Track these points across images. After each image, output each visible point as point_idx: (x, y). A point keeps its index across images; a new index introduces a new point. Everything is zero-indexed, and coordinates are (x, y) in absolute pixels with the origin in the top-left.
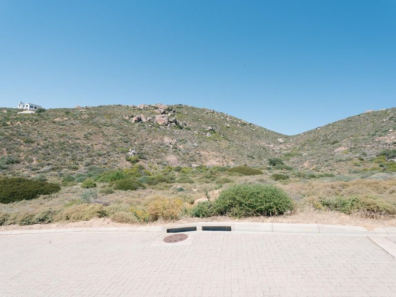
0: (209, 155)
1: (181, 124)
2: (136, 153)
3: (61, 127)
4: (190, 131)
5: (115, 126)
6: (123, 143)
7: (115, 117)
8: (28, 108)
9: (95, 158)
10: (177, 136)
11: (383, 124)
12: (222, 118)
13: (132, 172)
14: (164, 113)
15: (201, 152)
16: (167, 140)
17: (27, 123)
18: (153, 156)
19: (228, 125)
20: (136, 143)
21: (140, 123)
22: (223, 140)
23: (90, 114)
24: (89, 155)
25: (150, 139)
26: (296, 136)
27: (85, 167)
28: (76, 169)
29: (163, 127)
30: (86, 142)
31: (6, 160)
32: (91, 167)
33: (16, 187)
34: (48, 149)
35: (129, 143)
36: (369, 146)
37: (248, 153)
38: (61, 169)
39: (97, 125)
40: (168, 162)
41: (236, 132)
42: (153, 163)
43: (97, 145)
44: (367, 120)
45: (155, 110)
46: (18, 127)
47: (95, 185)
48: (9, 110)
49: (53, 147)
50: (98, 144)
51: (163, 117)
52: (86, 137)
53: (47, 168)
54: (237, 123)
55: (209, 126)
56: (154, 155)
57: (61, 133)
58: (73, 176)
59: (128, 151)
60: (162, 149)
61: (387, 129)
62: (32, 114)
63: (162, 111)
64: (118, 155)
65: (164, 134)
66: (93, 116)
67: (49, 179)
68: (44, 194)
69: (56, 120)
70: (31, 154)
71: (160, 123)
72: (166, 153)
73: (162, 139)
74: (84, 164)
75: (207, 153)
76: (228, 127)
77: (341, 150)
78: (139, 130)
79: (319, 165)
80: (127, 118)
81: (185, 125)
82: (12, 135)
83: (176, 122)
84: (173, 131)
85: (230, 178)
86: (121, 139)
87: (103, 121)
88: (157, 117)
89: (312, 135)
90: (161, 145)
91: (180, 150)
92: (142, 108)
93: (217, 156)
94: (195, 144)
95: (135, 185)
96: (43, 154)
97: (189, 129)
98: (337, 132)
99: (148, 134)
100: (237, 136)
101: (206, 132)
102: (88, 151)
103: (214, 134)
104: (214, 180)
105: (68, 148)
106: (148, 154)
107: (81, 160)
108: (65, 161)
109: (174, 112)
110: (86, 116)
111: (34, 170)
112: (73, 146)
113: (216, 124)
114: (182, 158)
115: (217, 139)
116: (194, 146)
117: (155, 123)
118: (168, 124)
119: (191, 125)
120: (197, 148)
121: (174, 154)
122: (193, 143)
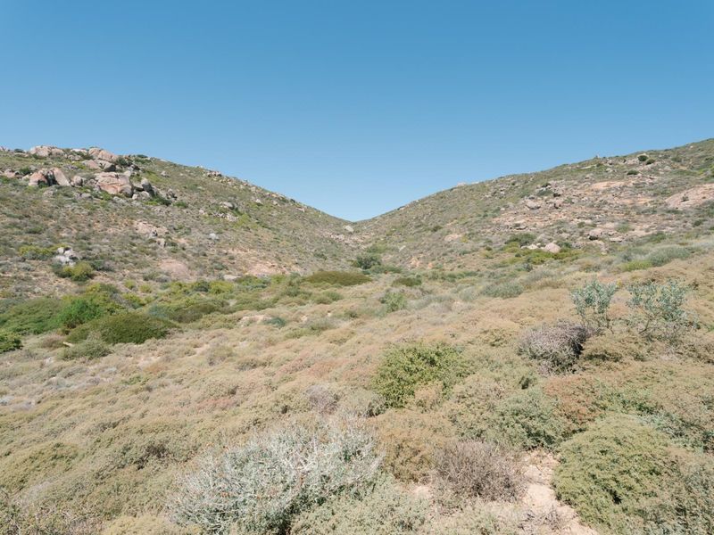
0: (248, 256)
1: (163, 194)
2: (79, 257)
4: (188, 210)
6: (27, 235)
11: (487, 202)
12: (242, 187)
15: (230, 251)
16: (142, 227)
18: (126, 262)
19: (258, 201)
20: (63, 235)
21: (53, 188)
22: (261, 228)
25: (99, 225)
26: (370, 221)
29: (122, 201)
35: (44, 235)
36: (488, 231)
37: (313, 251)
40: (167, 274)
41: (275, 213)
42: (133, 278)
44: (465, 196)
45: (85, 162)
47: (18, 345)
51: (117, 177)
54: (270, 197)
55: (224, 200)
56: (128, 259)
59: (54, 254)
60: (138, 250)
61: (496, 208)
63: (108, 165)
64: (23, 265)
65: (131, 214)
71: (111, 191)
72: (154, 255)
73: (131, 226)
75: (242, 253)
76: (259, 204)
77: (454, 237)
78: (60, 206)
79: (437, 261)
80: (9, 174)
81: (173, 196)
83: (151, 191)
84: (149, 209)
86: (14, 225)
88: (101, 177)
89: (397, 218)
90: (133, 238)
91: (184, 249)
92: (44, 153)
93: (264, 258)
94: (213, 235)
97: (185, 206)
98: (433, 213)
99: (89, 214)
100: (281, 222)
101: (224, 212)
103: (240, 217)
106: (112, 259)
109: (137, 168)
113: (235, 197)
114: (195, 263)
115: (249, 225)
116: (210, 239)
117: (97, 189)
118: (133, 193)
119: (186, 198)
120: (217, 242)
121: (174, 258)
122: (208, 234)
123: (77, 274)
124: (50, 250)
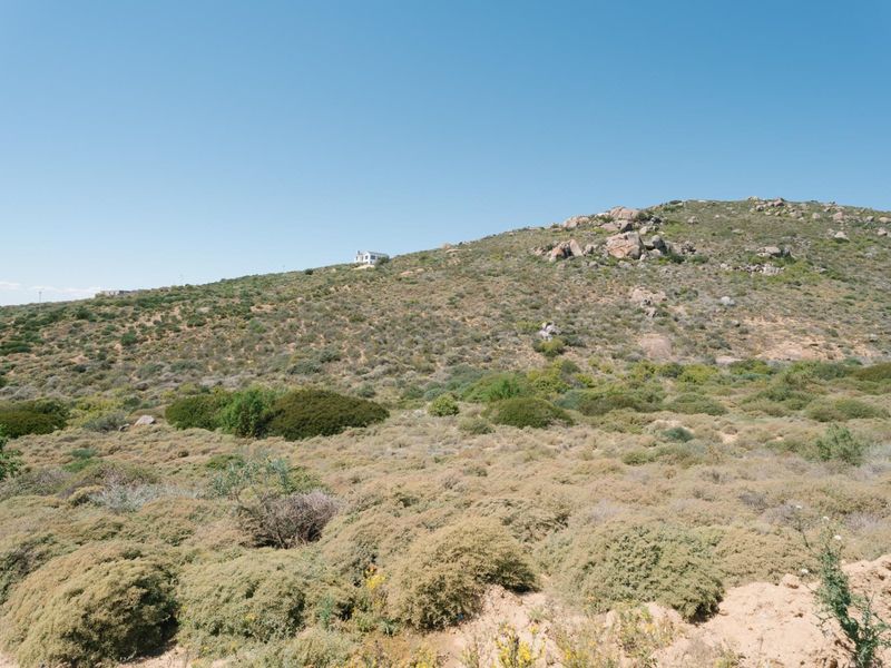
0: (775, 329)
1: (677, 249)
2: (558, 332)
3: (409, 286)
4: (706, 265)
5: (512, 274)
6: (529, 311)
7: (513, 253)
8: (369, 260)
9: (467, 348)
10: (666, 282)
12: (815, 216)
13: (547, 378)
14: (629, 228)
15: (747, 321)
16: (638, 295)
17: (358, 286)
18: (601, 336)
19: (840, 235)
20: (558, 308)
21: (568, 261)
22: (826, 281)
23: (464, 256)
24: (457, 340)
25: (594, 296)
27: (448, 368)
28: (429, 371)
29: (627, 264)
30: (451, 314)
31: (320, 356)
32: (457, 366)
33: (310, 407)
34: (385, 332)
35: (541, 310)
38: (403, 371)
39: (475, 276)
40: (641, 353)
41: (873, 251)
42: (601, 356)
43: (473, 318)
45: (605, 226)
46: (345, 295)
47: (456, 411)
48: (338, 268)
49: (394, 328)
50: (475, 317)
51: (626, 238)
52: (452, 303)
53: (379, 369)
54: (874, 224)
55: (768, 244)
56: (605, 334)
57: (408, 299)
58: (421, 387)
59: (539, 329)
60: (625, 320)
62: (368, 270)
63: (624, 224)
64: (515, 339)
65: (631, 279)
66: (469, 259)
67: (380, 392)
68: (355, 425)
69: (405, 274)
70: (357, 344)
71: (619, 255)
72: (637, 328)
73: (625, 294)
74: (445, 361)
75: (766, 324)
76: (840, 241)
78: (566, 278)
80: (539, 252)
81: (691, 250)
82: (334, 309)
84: (655, 271)
85: (867, 399)
86: (524, 302)
87: (487, 266)
88: (610, 240)
90: (621, 308)
91: (676, 320)
92: (573, 225)
93: (804, 332)
94: (725, 300)
95: (543, 413)
96: (376, 341)
97: (703, 261)
99: (589, 284)
100: (881, 265)
101: (761, 262)
102: (454, 332)
103: (788, 267)
104: (800, 407)
105: (418, 328)
106: (589, 334)
107: (439, 353)
108: (412, 354)
109: (658, 221)
110: (456, 261)
111: (358, 373)
112: (427, 323)
113: (795, 235)
114: (684, 339)
115: (802, 279)
116: (721, 305)
117: (605, 255)
118: (640, 254)
119: (709, 249)
120: (731, 309)
121: (658, 331)
122: (719, 298)
123: (548, 350)
124: (536, 325)
